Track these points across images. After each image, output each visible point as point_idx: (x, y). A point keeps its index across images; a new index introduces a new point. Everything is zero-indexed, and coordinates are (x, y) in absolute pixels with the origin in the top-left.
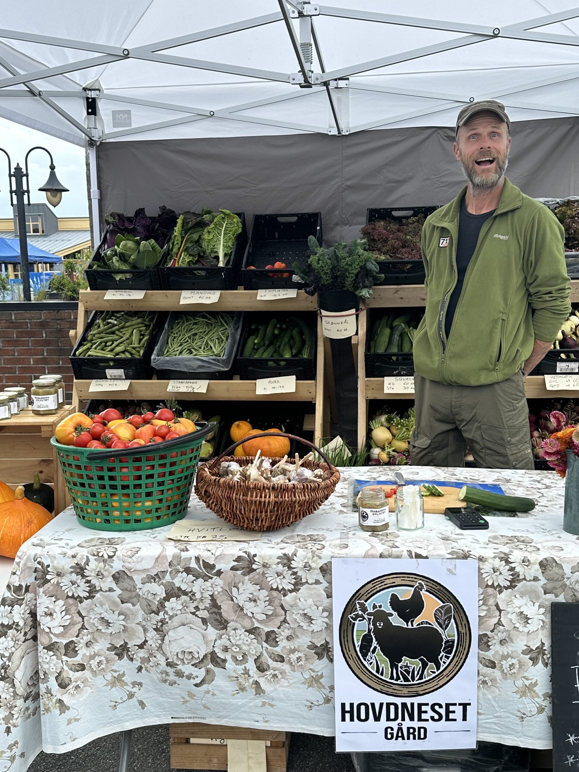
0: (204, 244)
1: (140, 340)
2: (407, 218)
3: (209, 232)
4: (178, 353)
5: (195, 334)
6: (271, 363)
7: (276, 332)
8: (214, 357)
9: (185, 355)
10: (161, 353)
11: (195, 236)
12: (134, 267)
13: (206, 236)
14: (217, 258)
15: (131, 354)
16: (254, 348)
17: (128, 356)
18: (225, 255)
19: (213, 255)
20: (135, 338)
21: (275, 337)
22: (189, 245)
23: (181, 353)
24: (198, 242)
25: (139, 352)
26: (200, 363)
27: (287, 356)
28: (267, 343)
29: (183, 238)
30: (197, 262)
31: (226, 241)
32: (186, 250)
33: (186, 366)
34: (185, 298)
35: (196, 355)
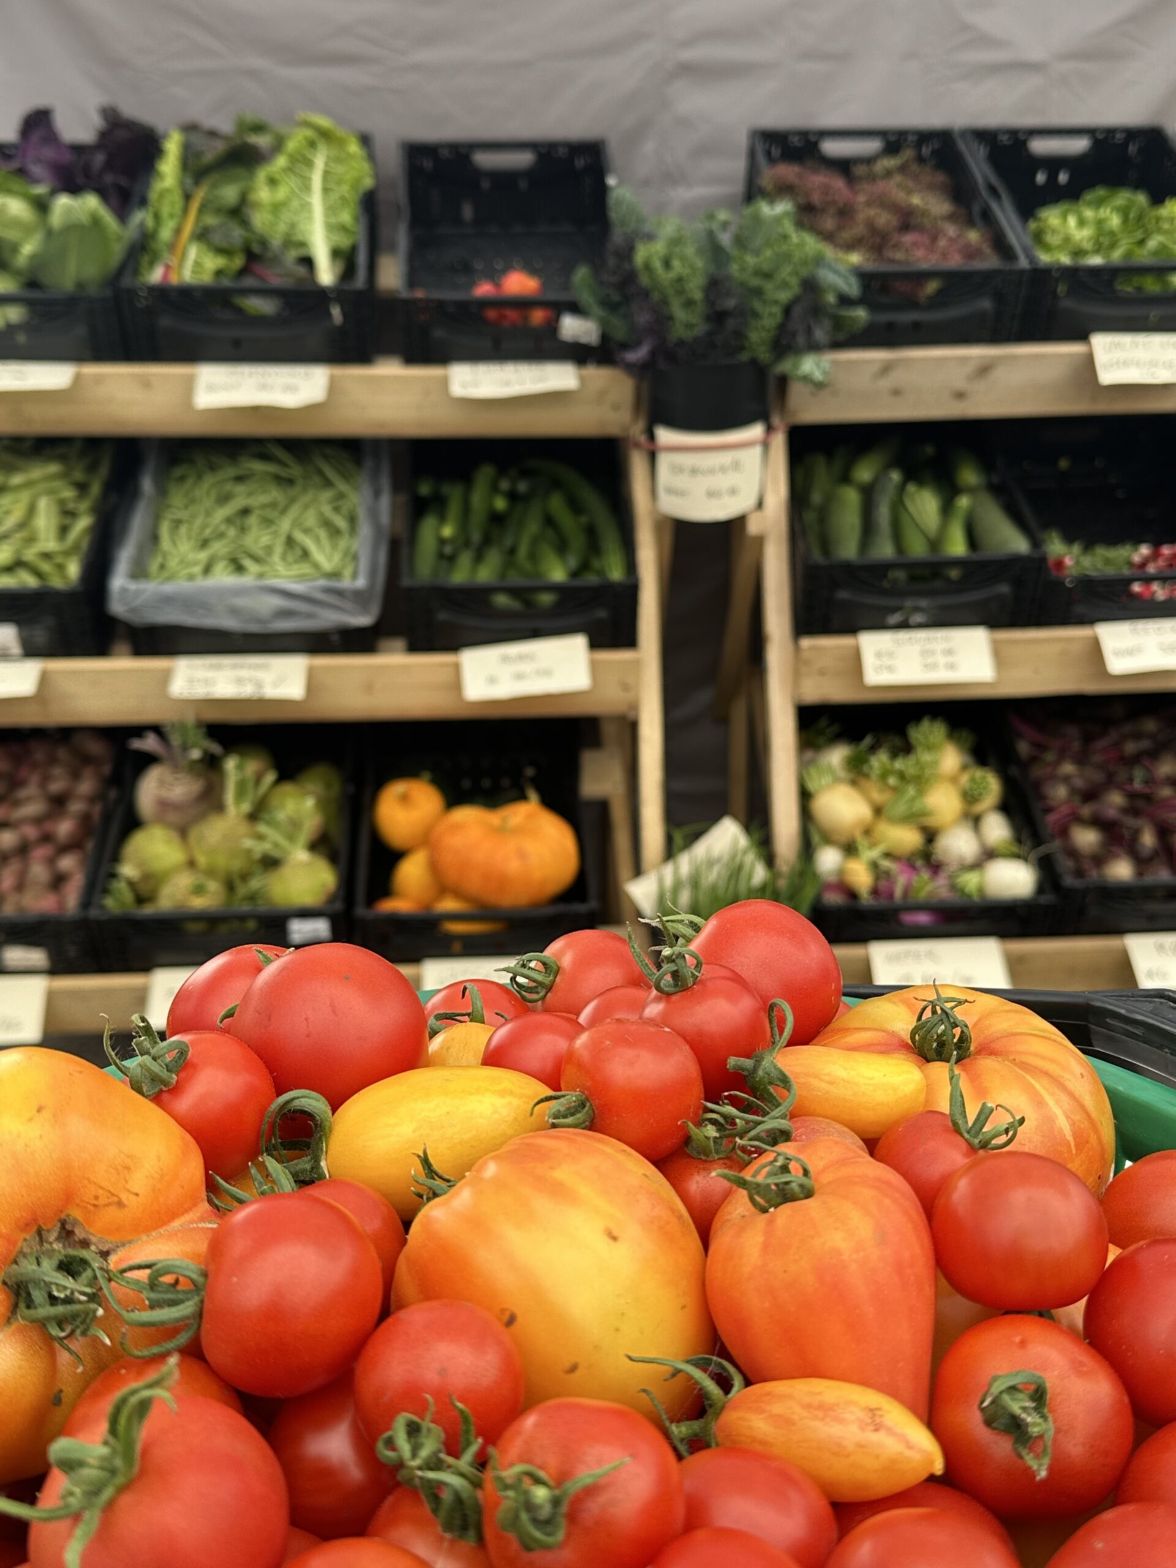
0: (260, 220)
1: (63, 530)
2: (869, 161)
3: (272, 182)
4: (197, 569)
5: (245, 512)
6: (502, 600)
7: (500, 504)
8: (322, 582)
9: (223, 578)
10: (139, 572)
11: (229, 193)
12: (32, 284)
13: (263, 194)
14: (308, 262)
15: (38, 574)
16: (441, 556)
17: (29, 581)
18: (336, 253)
19: (293, 254)
20: (45, 521)
21: (497, 520)
22: (211, 220)
23: (207, 570)
24: (238, 212)
25: (61, 568)
26: (277, 602)
27: (558, 574)
28: (476, 537)
29: (187, 197)
30: (243, 272)
31: (330, 210)
32: (202, 235)
33: (234, 611)
34: (211, 388)
35: (261, 576)
